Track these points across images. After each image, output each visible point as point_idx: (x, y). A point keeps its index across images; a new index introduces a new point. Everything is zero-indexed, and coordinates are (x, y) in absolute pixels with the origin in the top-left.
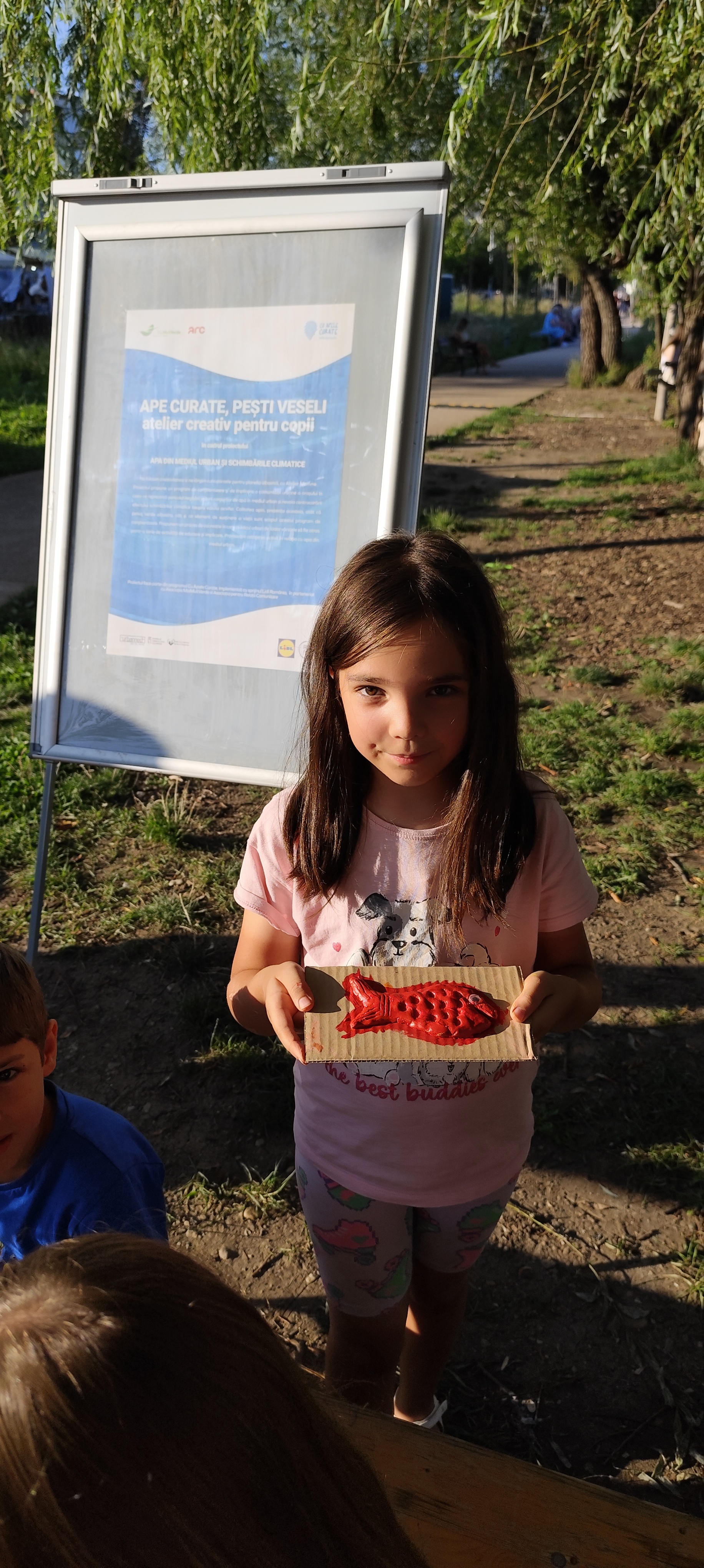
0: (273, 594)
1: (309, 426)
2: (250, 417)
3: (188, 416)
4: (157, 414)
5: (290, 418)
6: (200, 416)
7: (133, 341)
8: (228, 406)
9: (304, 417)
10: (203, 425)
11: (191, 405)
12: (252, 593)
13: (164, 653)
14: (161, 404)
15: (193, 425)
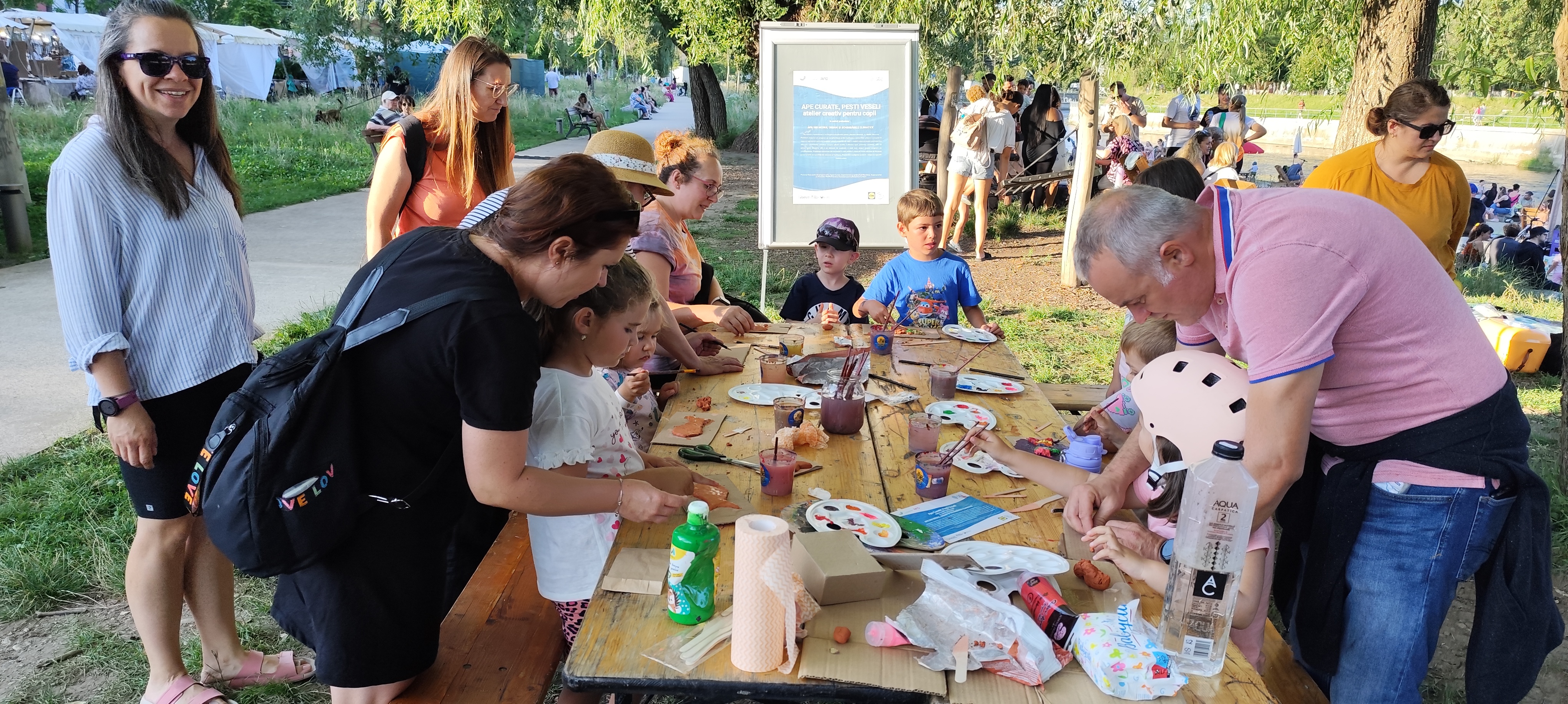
0: (864, 176)
1: (874, 113)
2: (849, 111)
3: (823, 110)
4: (809, 110)
5: (866, 111)
6: (828, 110)
7: (797, 82)
8: (840, 106)
9: (872, 110)
10: (830, 114)
11: (824, 107)
12: (856, 176)
13: (819, 201)
14: (811, 106)
15: (825, 114)
